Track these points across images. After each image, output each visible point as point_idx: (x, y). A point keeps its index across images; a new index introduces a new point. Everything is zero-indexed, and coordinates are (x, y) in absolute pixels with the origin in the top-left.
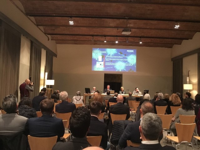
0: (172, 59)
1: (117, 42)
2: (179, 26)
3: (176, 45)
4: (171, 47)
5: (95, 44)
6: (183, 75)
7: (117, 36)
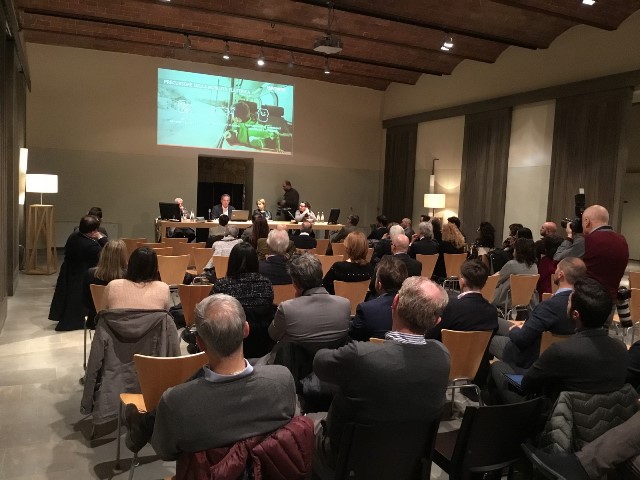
0: (386, 124)
1: (261, 63)
2: (451, 45)
3: (401, 84)
4: (383, 88)
5: (166, 55)
6: (417, 168)
7: (262, 44)
